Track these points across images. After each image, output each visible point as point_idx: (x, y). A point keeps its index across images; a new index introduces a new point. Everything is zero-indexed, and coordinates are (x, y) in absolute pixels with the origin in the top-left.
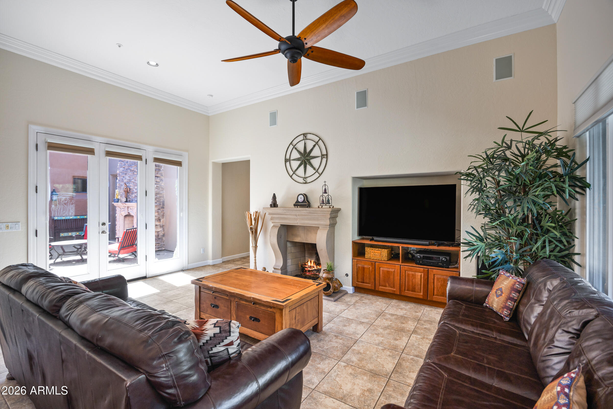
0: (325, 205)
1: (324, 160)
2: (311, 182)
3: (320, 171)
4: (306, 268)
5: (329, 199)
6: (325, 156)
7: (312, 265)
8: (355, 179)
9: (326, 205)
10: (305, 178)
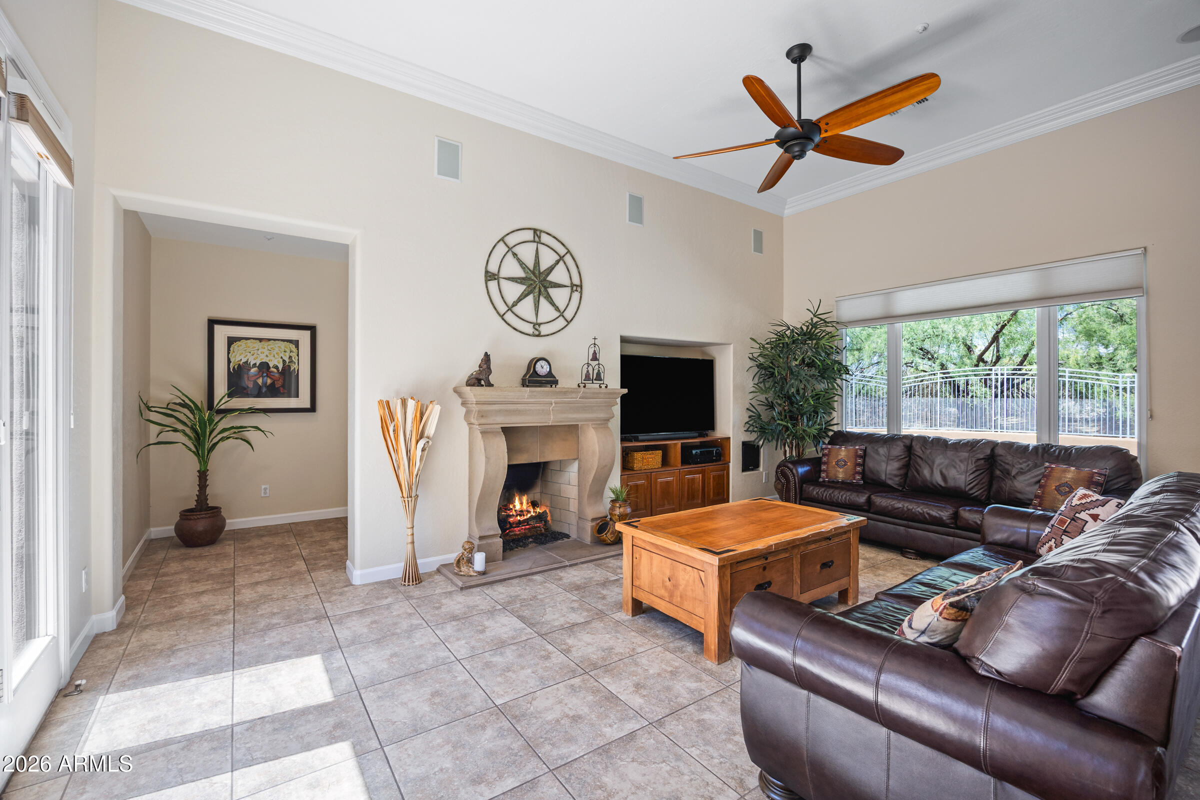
0: (591, 382)
1: (576, 295)
2: (551, 334)
3: (569, 314)
4: (510, 516)
5: (601, 371)
6: (577, 287)
7: (525, 507)
8: (624, 340)
9: (593, 383)
10: (536, 325)
